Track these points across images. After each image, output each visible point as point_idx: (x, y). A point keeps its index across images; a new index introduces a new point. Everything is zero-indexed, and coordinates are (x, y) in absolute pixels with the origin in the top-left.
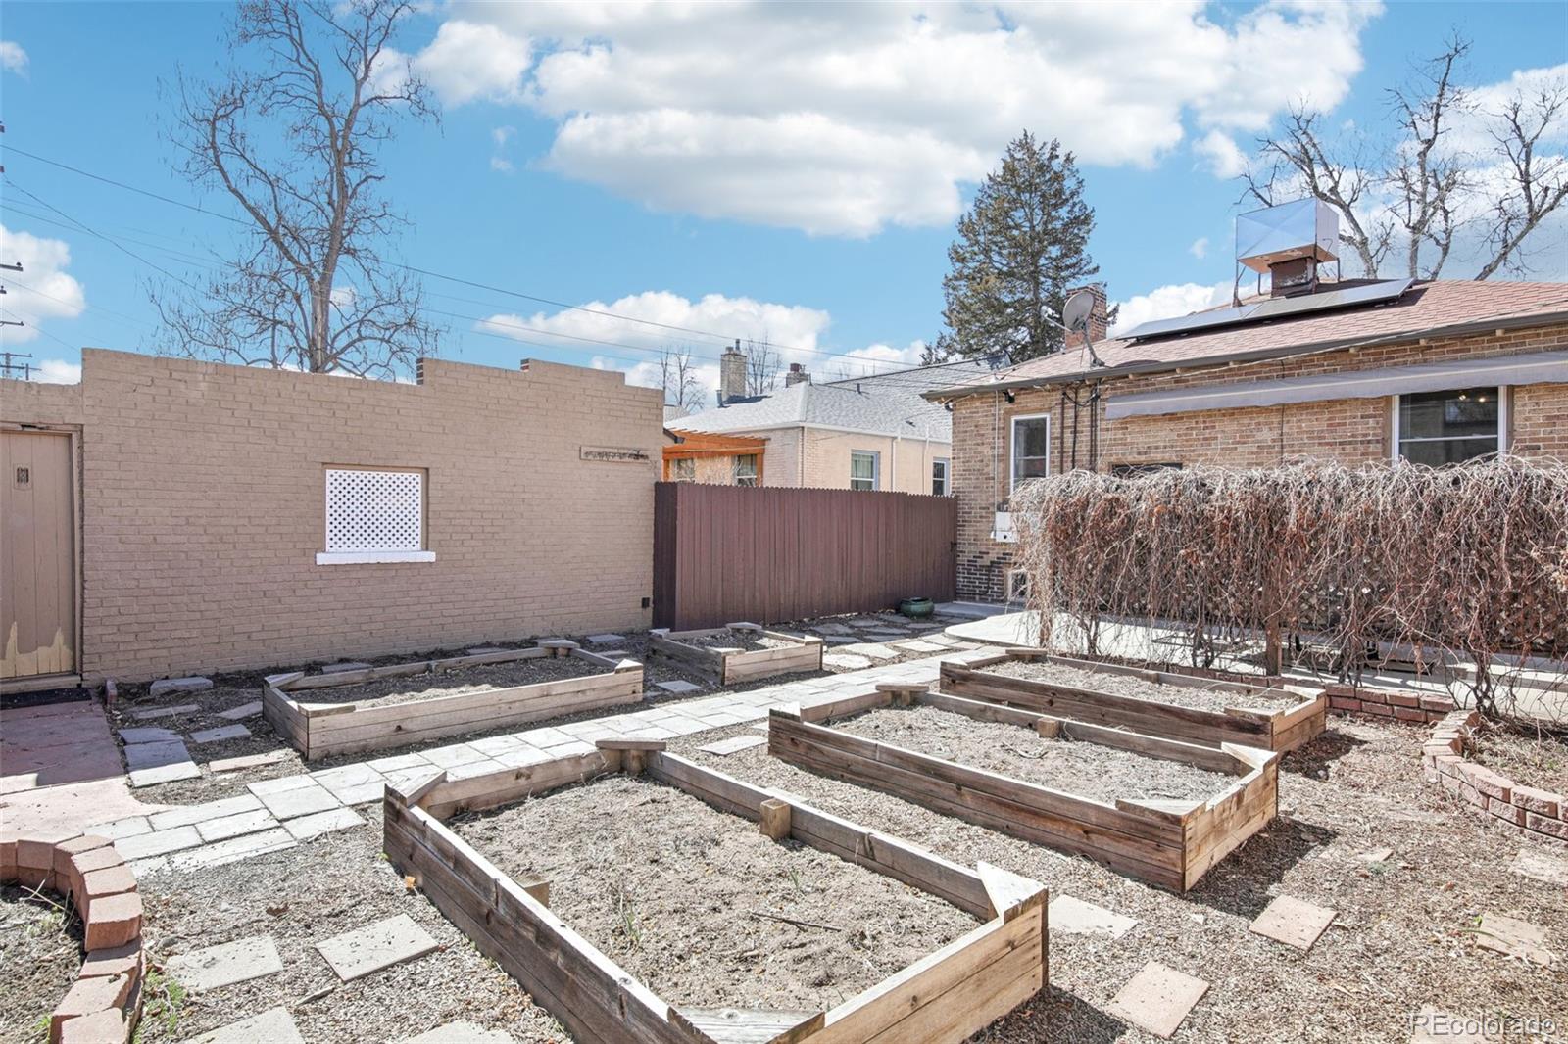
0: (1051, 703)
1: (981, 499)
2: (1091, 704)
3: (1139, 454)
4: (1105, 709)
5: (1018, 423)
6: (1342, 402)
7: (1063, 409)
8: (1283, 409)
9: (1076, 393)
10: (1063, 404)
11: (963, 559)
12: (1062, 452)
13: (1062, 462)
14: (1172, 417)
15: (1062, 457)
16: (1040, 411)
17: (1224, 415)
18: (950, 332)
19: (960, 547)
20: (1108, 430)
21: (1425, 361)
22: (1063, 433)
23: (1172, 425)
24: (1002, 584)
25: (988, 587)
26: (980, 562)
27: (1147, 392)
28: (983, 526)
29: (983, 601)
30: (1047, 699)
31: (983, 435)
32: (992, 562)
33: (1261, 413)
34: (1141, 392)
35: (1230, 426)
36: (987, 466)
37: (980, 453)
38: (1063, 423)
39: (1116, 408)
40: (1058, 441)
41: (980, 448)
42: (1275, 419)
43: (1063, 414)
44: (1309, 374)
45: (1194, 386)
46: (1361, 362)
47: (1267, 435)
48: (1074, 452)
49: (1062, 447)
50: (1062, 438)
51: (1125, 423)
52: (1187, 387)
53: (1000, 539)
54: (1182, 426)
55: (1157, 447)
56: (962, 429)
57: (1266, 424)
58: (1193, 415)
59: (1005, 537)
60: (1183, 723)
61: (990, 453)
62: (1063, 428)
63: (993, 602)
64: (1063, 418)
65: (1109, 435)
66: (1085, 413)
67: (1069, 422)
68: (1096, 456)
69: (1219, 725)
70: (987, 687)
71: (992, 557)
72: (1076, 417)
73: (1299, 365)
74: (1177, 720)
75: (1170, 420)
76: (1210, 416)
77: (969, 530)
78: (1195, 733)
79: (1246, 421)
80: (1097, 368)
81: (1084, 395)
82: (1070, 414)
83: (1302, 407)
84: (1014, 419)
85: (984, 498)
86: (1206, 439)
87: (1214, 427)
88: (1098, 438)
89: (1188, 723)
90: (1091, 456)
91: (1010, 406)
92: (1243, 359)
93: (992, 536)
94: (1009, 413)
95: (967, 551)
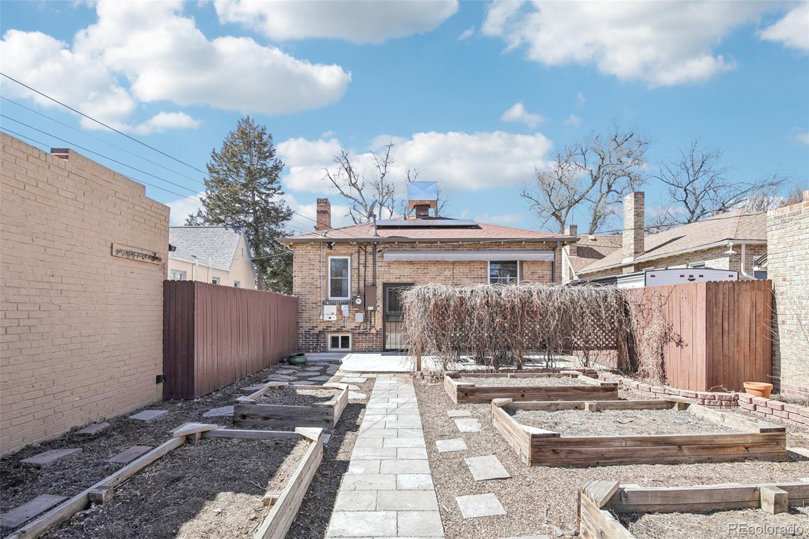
0: (523, 396)
1: (313, 299)
2: (544, 393)
3: (396, 278)
4: (549, 394)
5: (332, 260)
6: (473, 262)
7: (359, 255)
8: (454, 263)
9: (366, 248)
10: (359, 252)
11: (302, 331)
12: (359, 276)
13: (359, 281)
14: (411, 263)
15: (359, 278)
16: (345, 255)
17: (432, 264)
18: (204, 210)
19: (300, 324)
20: (382, 266)
21: (499, 250)
22: (359, 266)
23: (410, 266)
24: (325, 342)
25: (317, 345)
26: (312, 332)
27: (399, 251)
28: (314, 312)
29: (316, 352)
30: (520, 394)
31: (313, 265)
32: (319, 331)
33: (445, 264)
34: (397, 251)
35: (433, 269)
36: (316, 281)
37: (312, 274)
38: (359, 262)
39: (390, 256)
40: (356, 271)
41: (311, 272)
42: (451, 267)
43: (359, 257)
44: (463, 250)
45: (419, 250)
46: (479, 248)
47: (448, 273)
48: (365, 276)
49: (359, 273)
50: (359, 269)
51: (390, 264)
52: (416, 250)
53: (326, 318)
54: (416, 266)
55: (404, 276)
56: (300, 261)
57: (448, 268)
58: (419, 263)
59: (330, 318)
60: (584, 393)
61: (318, 274)
62: (359, 264)
63: (320, 352)
64: (359, 259)
65: (383, 269)
66: (370, 258)
67: (362, 261)
68: (376, 278)
69: (599, 391)
70: (487, 394)
71: (320, 328)
72: (366, 259)
73: (460, 246)
74: (581, 392)
75: (410, 264)
76: (426, 264)
77: (305, 315)
78: (590, 396)
79: (440, 267)
80: (378, 237)
81: (369, 249)
82: (362, 257)
83: (461, 263)
84: (330, 258)
85: (314, 297)
86: (425, 273)
87: (428, 268)
88: (377, 270)
89: (586, 393)
90: (373, 278)
91: (329, 251)
92: (443, 241)
93: (321, 318)
94: (328, 254)
95: (305, 326)
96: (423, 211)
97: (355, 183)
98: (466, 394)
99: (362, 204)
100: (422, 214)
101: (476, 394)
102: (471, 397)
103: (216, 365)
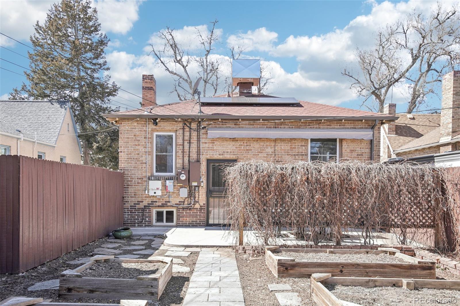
0: (341, 271)
1: (138, 174)
2: (362, 269)
3: (220, 155)
4: (368, 270)
5: (157, 136)
6: (295, 139)
7: (184, 131)
8: (275, 140)
9: (190, 125)
10: (183, 129)
11: (128, 205)
12: (183, 152)
13: (183, 157)
14: (234, 140)
15: (183, 154)
16: (170, 131)
17: (254, 141)
18: (29, 84)
19: (126, 199)
20: (206, 143)
21: (319, 128)
22: (183, 143)
23: (233, 143)
24: (150, 217)
25: (143, 219)
26: (137, 206)
27: (223, 128)
28: (139, 187)
29: (141, 226)
30: (339, 270)
31: (139, 140)
32: (145, 206)
33: (268, 141)
34: (220, 127)
35: (256, 146)
36: (142, 157)
37: (137, 150)
38: (183, 138)
39: (213, 133)
40: (181, 147)
41: (137, 147)
42: (273, 144)
43: (183, 133)
44: (284, 128)
45: (242, 127)
46: (301, 125)
47: (270, 150)
48: (189, 152)
49: (183, 149)
50: (183, 145)
51: (213, 141)
52: (240, 127)
53: (151, 193)
54: (239, 143)
55: (227, 152)
56: (126, 136)
57: (269, 145)
58: (242, 140)
59: (155, 193)
60: (402, 270)
61: (143, 150)
62: (183, 140)
63: (146, 226)
64: (184, 136)
65: (207, 145)
66: (194, 134)
67: (187, 138)
68: (200, 154)
69: (416, 269)
70: (307, 269)
71: (145, 203)
72: (190, 135)
73: (281, 124)
74: (399, 270)
75: (233, 141)
76: (249, 141)
77: (131, 190)
78: (407, 274)
79: (262, 144)
80: (202, 114)
81: (194, 125)
82: (187, 134)
83: (282, 140)
84: (155, 134)
85: (140, 172)
86: (247, 150)
87: (250, 145)
88: (201, 146)
89: (404, 270)
90: (197, 155)
91: (154, 127)
92: (266, 119)
93: (147, 193)
94: (153, 130)
95: (131, 201)
96: (247, 89)
97: (180, 60)
98: (287, 269)
99: (186, 81)
100: (245, 91)
101: (297, 268)
102: (291, 272)
103: (42, 239)
